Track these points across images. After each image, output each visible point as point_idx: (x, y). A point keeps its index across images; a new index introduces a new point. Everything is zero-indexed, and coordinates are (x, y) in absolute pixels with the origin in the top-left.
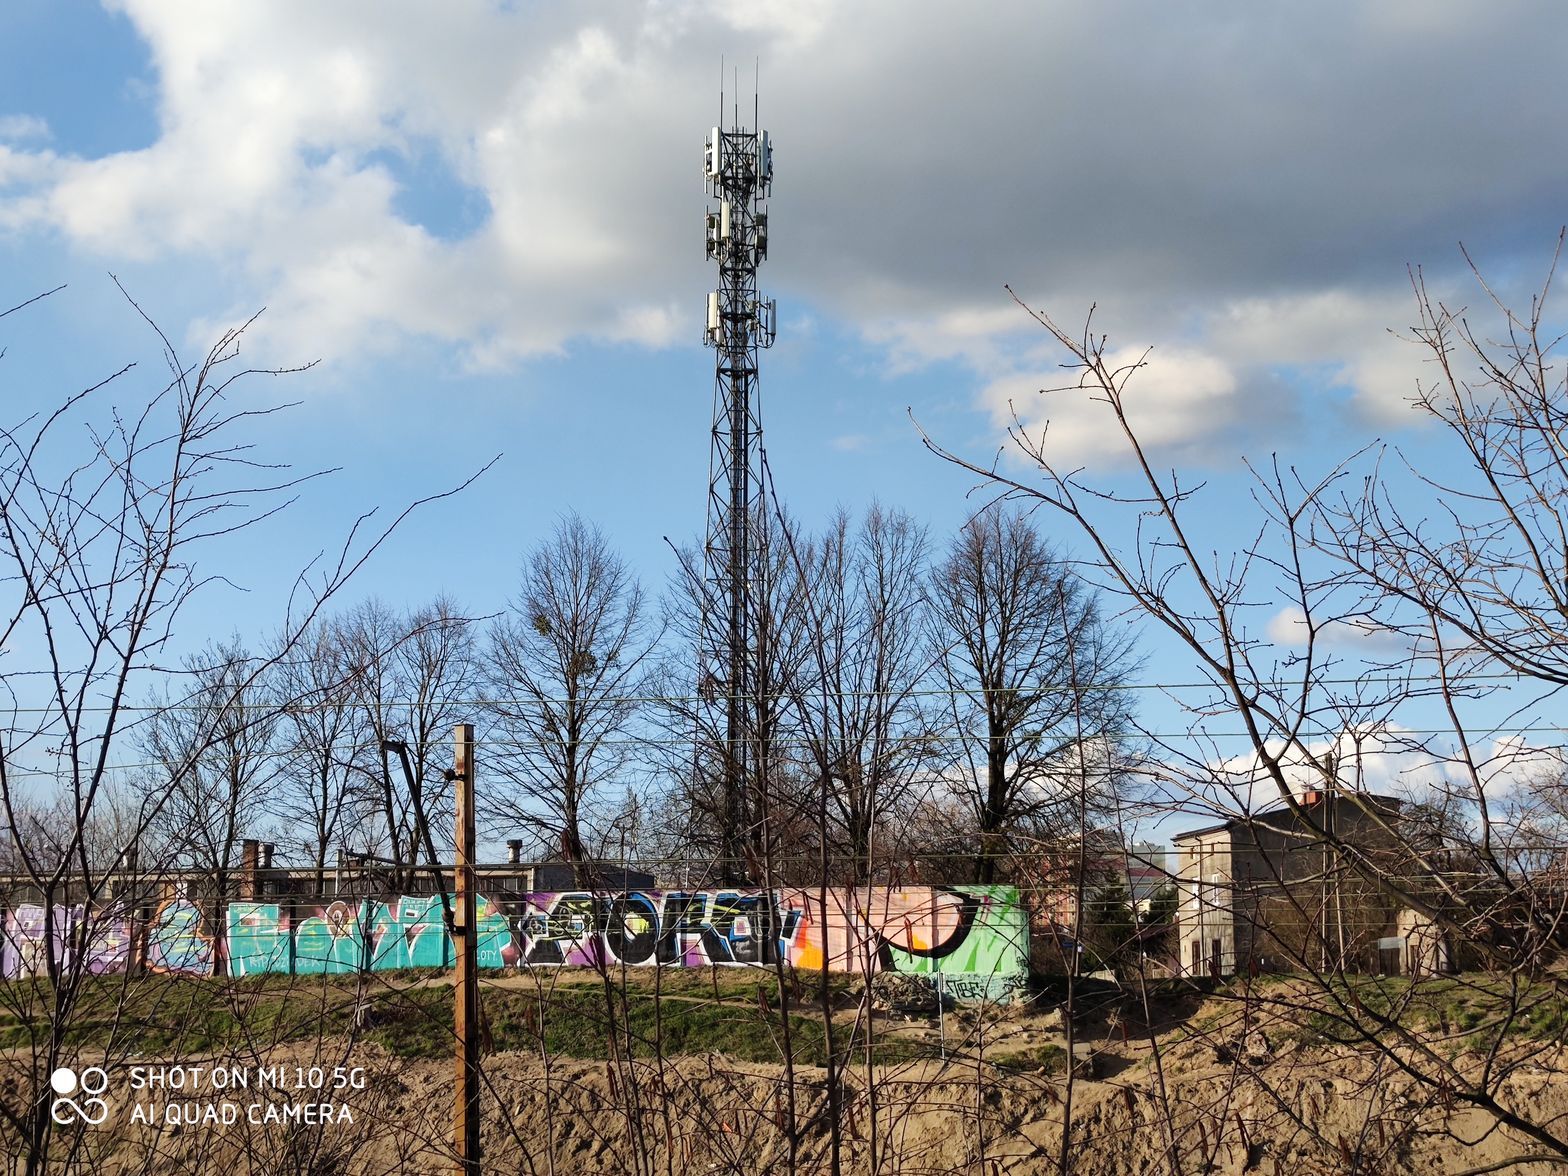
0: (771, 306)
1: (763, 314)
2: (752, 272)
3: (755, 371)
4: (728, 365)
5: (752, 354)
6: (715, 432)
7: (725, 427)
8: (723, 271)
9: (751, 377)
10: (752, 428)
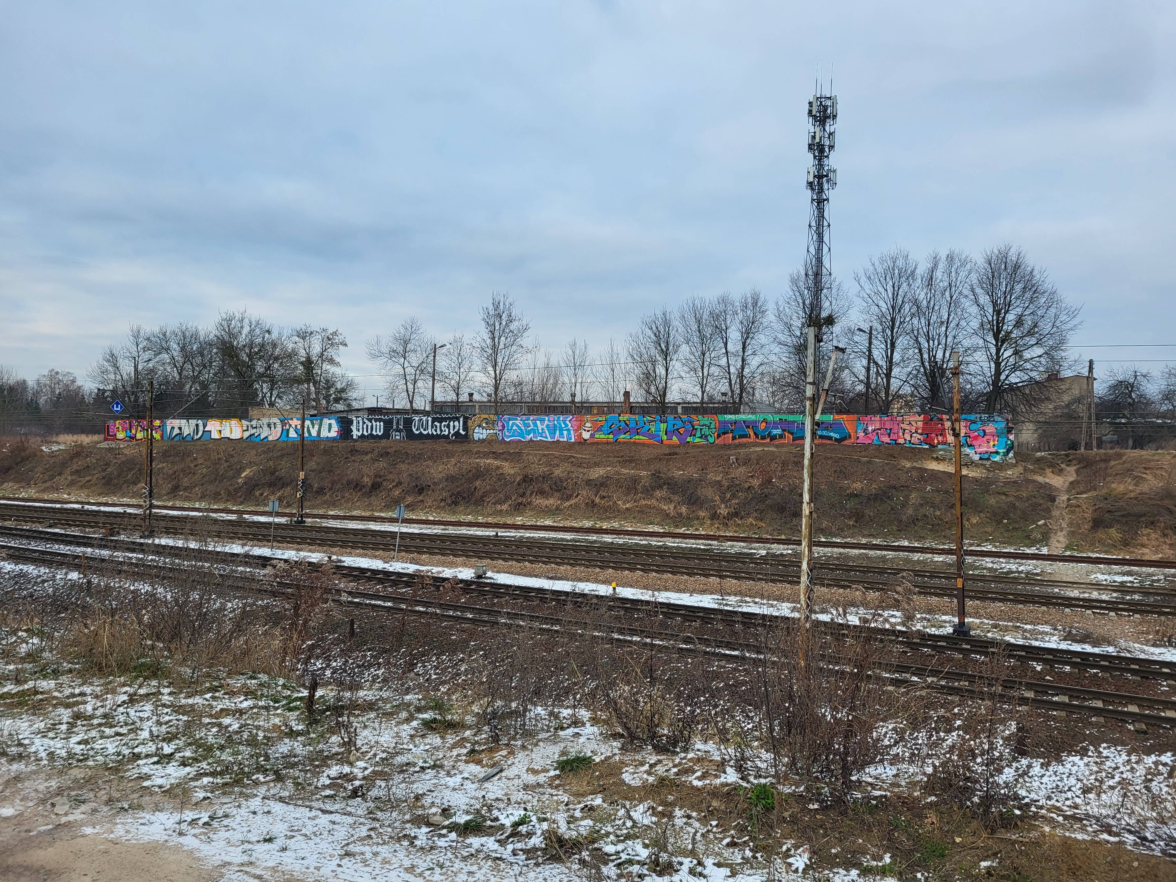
0: (835, 171)
1: (831, 175)
2: (827, 157)
3: (827, 200)
4: (815, 197)
5: (826, 192)
6: (810, 226)
7: (813, 224)
8: (815, 157)
9: (825, 202)
10: (825, 224)
